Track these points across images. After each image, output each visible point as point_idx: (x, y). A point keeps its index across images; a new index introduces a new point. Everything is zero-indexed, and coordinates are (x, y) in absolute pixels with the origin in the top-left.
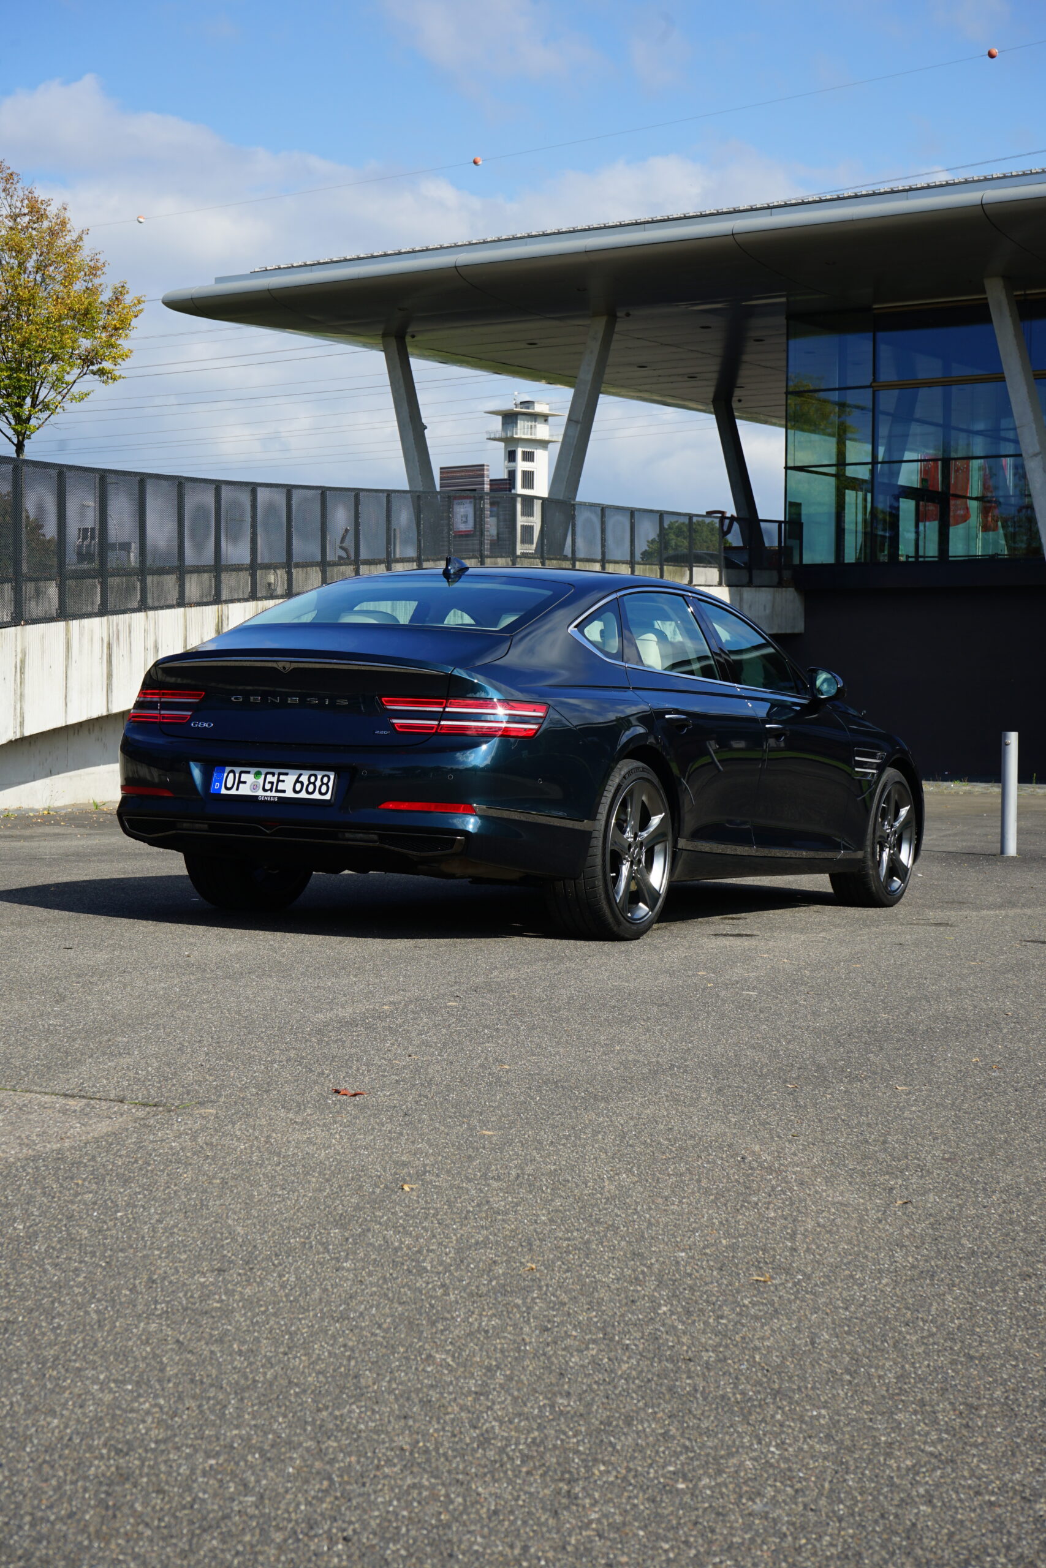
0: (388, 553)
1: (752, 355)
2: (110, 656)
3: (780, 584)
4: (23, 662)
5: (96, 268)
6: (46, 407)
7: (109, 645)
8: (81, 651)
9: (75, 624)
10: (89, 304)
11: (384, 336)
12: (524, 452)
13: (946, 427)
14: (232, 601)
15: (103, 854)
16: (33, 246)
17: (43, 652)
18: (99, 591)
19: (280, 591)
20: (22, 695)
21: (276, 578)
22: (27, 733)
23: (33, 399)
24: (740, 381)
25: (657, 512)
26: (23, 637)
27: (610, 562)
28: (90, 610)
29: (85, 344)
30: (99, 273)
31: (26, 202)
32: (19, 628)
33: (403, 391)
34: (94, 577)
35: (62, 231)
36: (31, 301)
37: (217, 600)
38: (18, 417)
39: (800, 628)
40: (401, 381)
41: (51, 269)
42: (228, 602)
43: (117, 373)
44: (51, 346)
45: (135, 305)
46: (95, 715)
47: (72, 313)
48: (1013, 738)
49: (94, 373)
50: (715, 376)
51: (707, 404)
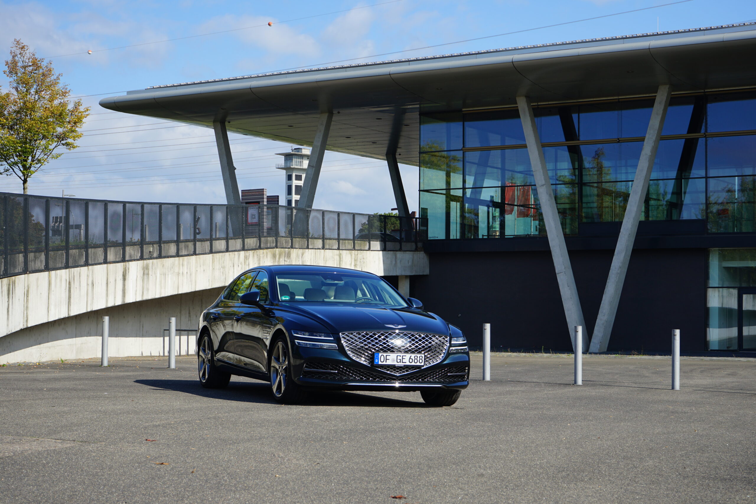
0: (211, 236)
1: (405, 132)
2: (70, 288)
3: (416, 250)
4: (28, 291)
5: (66, 93)
6: (39, 161)
7: (70, 283)
8: (55, 286)
9: (53, 273)
10: (62, 110)
11: (214, 121)
12: (296, 176)
13: (503, 170)
14: (131, 260)
15: (66, 379)
16: (35, 82)
17: (37, 287)
18: (65, 257)
19: (155, 255)
20: (27, 307)
21: (153, 249)
22: (29, 325)
23: (32, 157)
24: (400, 145)
25: (352, 213)
26: (28, 280)
27: (327, 239)
28: (60, 265)
29: (59, 130)
30: (67, 95)
31: (31, 59)
32: (26, 275)
33: (224, 150)
34: (63, 250)
35: (49, 74)
36: (33, 109)
37: (123, 260)
38: (24, 166)
39: (427, 272)
40: (223, 145)
41: (43, 93)
42: (128, 261)
43: (75, 145)
44: (43, 131)
45: (85, 111)
46: (62, 317)
47: (53, 115)
48: (488, 326)
49: (63, 144)
50: (387, 142)
51: (384, 156)
